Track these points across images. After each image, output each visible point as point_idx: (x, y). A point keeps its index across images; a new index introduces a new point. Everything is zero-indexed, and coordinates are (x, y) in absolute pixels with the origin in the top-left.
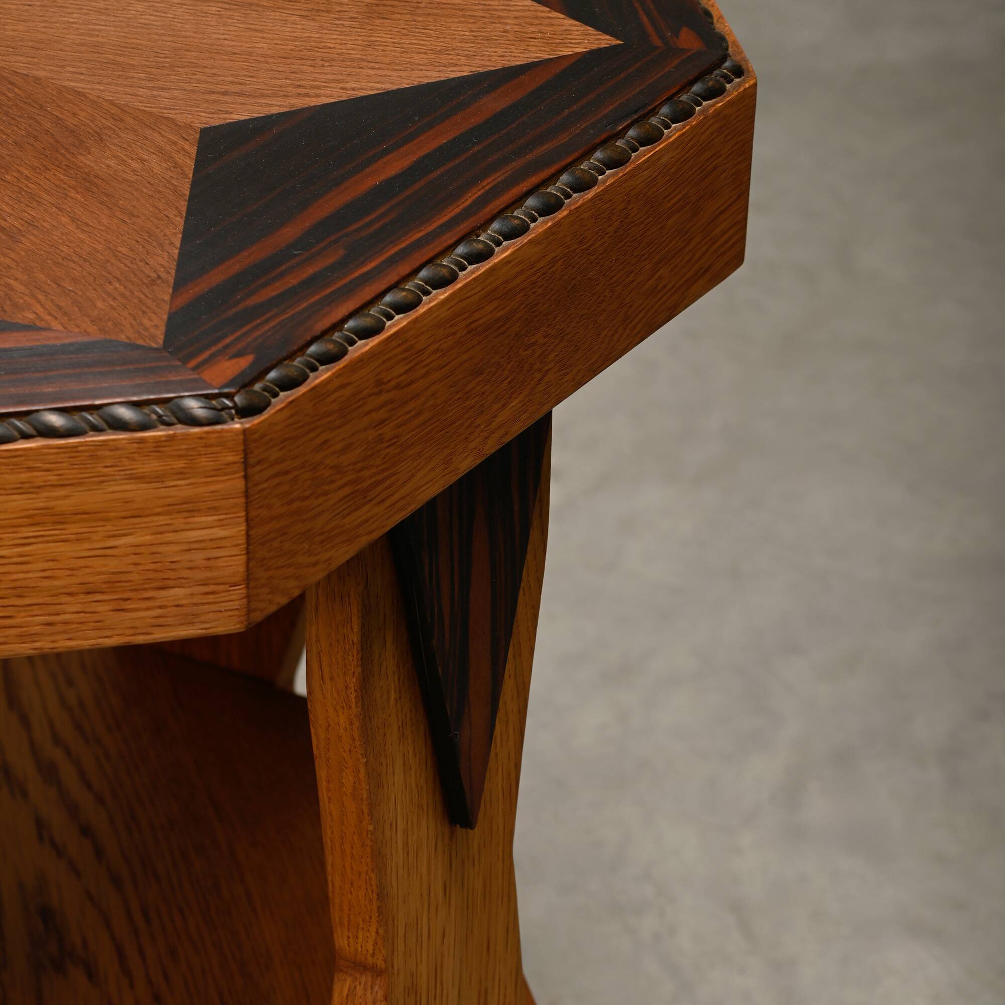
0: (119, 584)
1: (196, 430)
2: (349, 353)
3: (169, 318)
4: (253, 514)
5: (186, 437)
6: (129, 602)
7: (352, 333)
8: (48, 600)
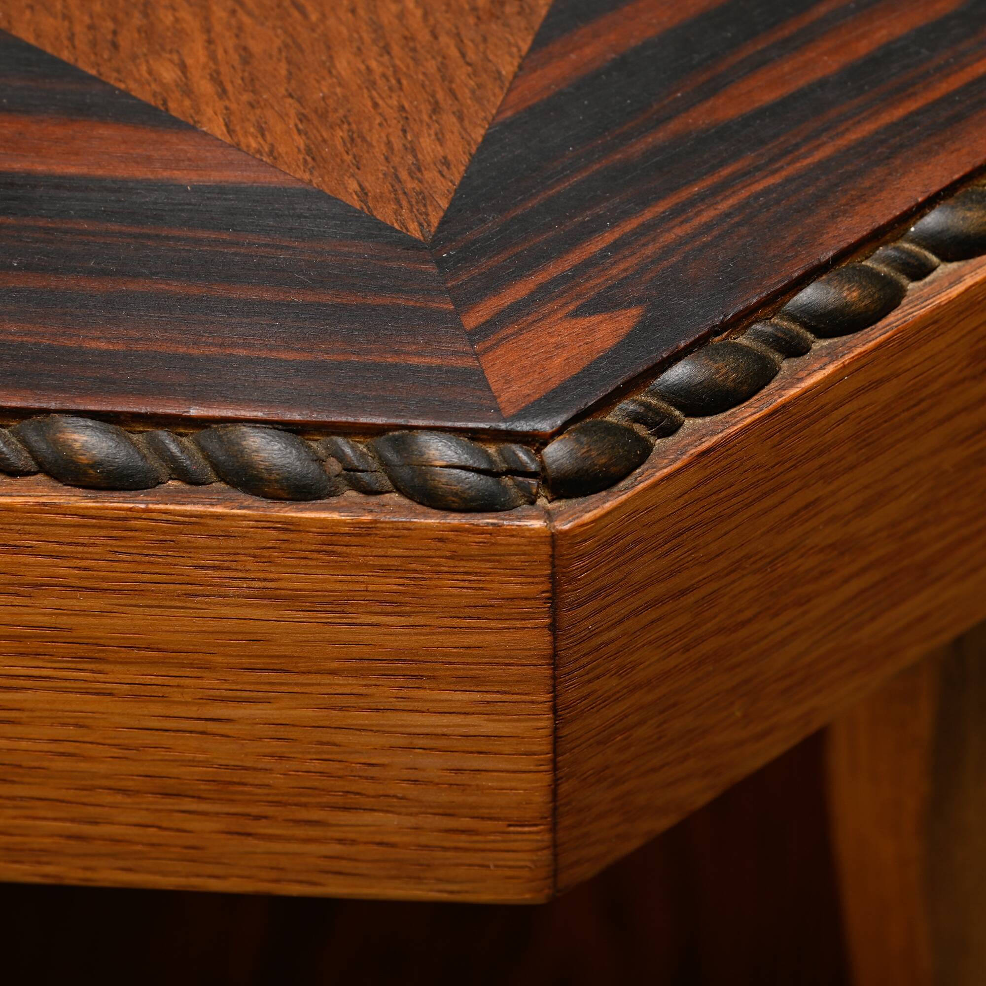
0: (241, 788)
1: (433, 520)
2: (904, 301)
3: (487, 140)
4: (570, 695)
5: (402, 533)
6: (264, 822)
7: (926, 248)
8: (70, 795)
